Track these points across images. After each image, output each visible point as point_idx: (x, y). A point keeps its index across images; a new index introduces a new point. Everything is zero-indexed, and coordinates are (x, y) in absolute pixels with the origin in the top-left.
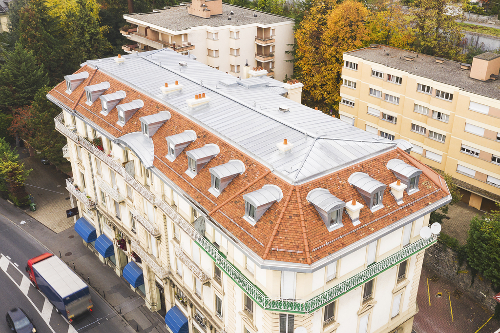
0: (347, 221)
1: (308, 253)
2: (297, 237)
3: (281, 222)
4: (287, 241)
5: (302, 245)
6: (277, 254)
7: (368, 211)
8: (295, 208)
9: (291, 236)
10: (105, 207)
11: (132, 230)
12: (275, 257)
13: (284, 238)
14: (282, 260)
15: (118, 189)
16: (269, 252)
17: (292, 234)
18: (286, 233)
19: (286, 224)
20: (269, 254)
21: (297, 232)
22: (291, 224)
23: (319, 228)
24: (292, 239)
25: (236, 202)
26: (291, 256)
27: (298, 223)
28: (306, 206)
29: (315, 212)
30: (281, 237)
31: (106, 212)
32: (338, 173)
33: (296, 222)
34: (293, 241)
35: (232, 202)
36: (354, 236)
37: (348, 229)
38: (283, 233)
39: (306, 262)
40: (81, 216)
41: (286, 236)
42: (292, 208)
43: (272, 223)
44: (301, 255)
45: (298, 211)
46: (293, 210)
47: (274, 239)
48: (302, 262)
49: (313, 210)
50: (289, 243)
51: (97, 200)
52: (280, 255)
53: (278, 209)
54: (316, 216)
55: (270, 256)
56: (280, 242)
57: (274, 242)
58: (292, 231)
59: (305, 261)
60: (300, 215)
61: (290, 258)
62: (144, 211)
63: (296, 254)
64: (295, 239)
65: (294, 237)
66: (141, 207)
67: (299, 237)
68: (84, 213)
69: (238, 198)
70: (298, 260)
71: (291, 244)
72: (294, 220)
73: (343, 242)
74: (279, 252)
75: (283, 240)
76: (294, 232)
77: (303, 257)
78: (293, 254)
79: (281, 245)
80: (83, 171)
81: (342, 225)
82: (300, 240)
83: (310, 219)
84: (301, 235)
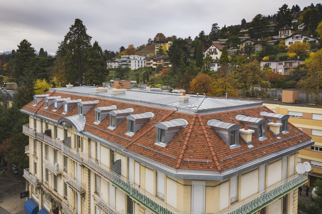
0: (242, 143)
1: (217, 162)
2: (204, 150)
3: (189, 140)
4: (196, 153)
5: (210, 156)
6: (189, 164)
7: (257, 139)
8: (199, 130)
9: (199, 150)
10: (48, 184)
11: (65, 198)
12: (187, 166)
13: (193, 151)
14: (194, 169)
15: (58, 165)
16: (181, 163)
17: (200, 148)
18: (195, 148)
19: (193, 141)
20: (182, 164)
21: (204, 146)
22: (198, 141)
23: (222, 145)
24: (200, 152)
25: (148, 136)
26: (202, 165)
27: (204, 140)
28: (208, 129)
29: (216, 133)
30: (190, 151)
31: (48, 188)
32: (227, 113)
33: (202, 140)
34: (202, 154)
35: (145, 136)
36: (251, 155)
37: (245, 150)
38: (192, 147)
39: (216, 170)
40: (30, 197)
41: (194, 150)
42: (197, 130)
43: (181, 142)
44: (211, 164)
45: (202, 131)
46: (198, 131)
47: (185, 153)
48: (213, 170)
49: (214, 132)
50: (198, 155)
51: (42, 181)
52: (191, 165)
53: (185, 132)
54: (217, 137)
55: (182, 166)
56: (190, 155)
57: (185, 155)
58: (199, 146)
59: (215, 168)
60: (204, 134)
61: (201, 167)
62: (74, 177)
63: (206, 163)
64: (203, 152)
65: (202, 150)
66: (73, 174)
67: (207, 150)
68: (33, 194)
69: (150, 133)
70: (209, 168)
71: (201, 156)
72: (200, 138)
73: (243, 158)
74: (190, 163)
75: (192, 153)
76: (202, 146)
77: (213, 166)
78: (203, 163)
79: (192, 157)
80: (36, 160)
81: (240, 146)
82: (208, 152)
83: (213, 138)
84: (208, 148)
